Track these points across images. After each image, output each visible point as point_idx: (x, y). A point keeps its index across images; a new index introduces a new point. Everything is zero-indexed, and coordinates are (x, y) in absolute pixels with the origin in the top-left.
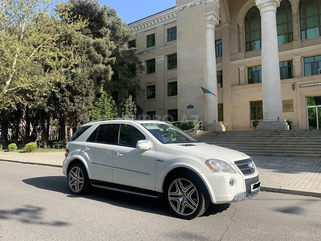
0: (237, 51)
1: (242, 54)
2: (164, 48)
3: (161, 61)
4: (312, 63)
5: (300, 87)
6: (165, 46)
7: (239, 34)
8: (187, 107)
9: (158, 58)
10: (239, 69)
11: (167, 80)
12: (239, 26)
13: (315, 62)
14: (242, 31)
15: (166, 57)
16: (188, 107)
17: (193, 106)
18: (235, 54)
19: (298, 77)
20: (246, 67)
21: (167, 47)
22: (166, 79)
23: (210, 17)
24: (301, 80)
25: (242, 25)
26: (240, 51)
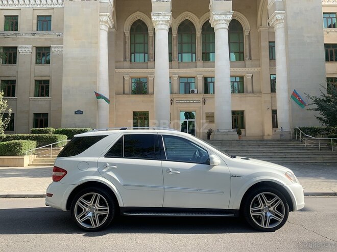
0: (123, 60)
1: (127, 64)
2: (31, 36)
3: (26, 51)
4: (185, 83)
5: (177, 103)
6: (34, 34)
7: (125, 43)
8: (74, 113)
9: (22, 47)
10: (124, 78)
11: (35, 76)
12: (125, 35)
13: (187, 83)
14: (128, 41)
15: (35, 48)
16: (76, 113)
17: (82, 112)
18: (120, 62)
19: (176, 93)
20: (130, 77)
21: (36, 36)
22: (33, 75)
23: (105, 19)
24: (178, 96)
25: (128, 34)
26: (125, 60)
